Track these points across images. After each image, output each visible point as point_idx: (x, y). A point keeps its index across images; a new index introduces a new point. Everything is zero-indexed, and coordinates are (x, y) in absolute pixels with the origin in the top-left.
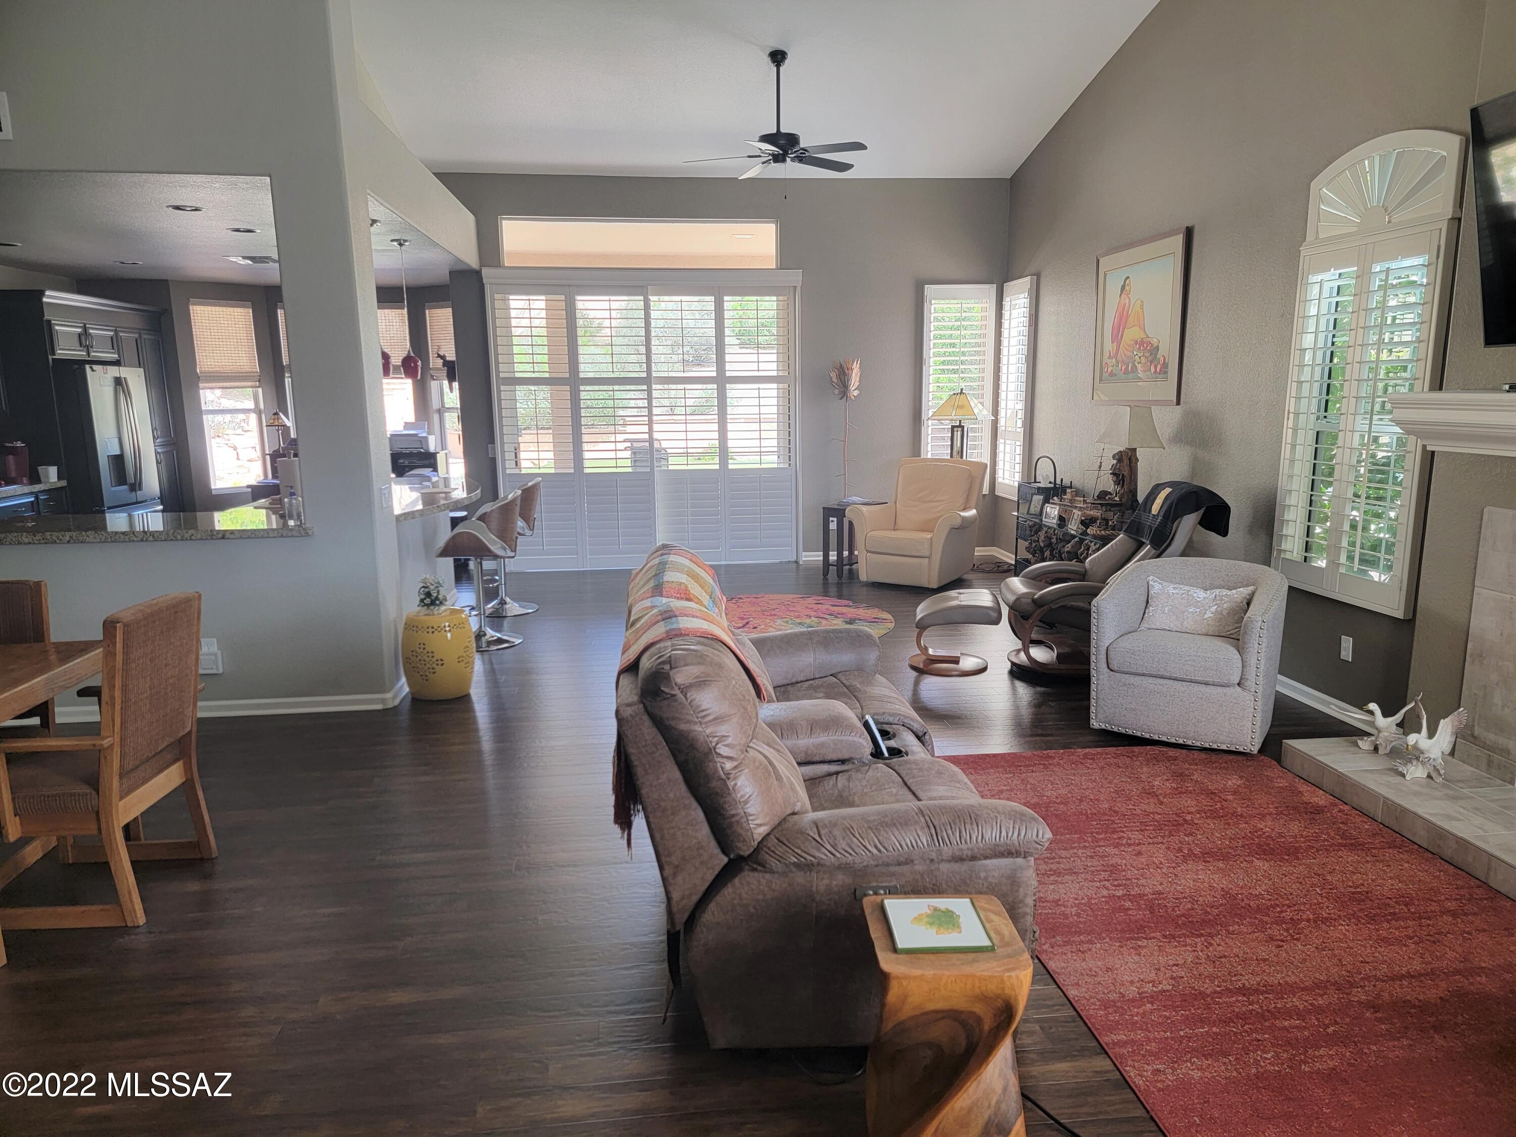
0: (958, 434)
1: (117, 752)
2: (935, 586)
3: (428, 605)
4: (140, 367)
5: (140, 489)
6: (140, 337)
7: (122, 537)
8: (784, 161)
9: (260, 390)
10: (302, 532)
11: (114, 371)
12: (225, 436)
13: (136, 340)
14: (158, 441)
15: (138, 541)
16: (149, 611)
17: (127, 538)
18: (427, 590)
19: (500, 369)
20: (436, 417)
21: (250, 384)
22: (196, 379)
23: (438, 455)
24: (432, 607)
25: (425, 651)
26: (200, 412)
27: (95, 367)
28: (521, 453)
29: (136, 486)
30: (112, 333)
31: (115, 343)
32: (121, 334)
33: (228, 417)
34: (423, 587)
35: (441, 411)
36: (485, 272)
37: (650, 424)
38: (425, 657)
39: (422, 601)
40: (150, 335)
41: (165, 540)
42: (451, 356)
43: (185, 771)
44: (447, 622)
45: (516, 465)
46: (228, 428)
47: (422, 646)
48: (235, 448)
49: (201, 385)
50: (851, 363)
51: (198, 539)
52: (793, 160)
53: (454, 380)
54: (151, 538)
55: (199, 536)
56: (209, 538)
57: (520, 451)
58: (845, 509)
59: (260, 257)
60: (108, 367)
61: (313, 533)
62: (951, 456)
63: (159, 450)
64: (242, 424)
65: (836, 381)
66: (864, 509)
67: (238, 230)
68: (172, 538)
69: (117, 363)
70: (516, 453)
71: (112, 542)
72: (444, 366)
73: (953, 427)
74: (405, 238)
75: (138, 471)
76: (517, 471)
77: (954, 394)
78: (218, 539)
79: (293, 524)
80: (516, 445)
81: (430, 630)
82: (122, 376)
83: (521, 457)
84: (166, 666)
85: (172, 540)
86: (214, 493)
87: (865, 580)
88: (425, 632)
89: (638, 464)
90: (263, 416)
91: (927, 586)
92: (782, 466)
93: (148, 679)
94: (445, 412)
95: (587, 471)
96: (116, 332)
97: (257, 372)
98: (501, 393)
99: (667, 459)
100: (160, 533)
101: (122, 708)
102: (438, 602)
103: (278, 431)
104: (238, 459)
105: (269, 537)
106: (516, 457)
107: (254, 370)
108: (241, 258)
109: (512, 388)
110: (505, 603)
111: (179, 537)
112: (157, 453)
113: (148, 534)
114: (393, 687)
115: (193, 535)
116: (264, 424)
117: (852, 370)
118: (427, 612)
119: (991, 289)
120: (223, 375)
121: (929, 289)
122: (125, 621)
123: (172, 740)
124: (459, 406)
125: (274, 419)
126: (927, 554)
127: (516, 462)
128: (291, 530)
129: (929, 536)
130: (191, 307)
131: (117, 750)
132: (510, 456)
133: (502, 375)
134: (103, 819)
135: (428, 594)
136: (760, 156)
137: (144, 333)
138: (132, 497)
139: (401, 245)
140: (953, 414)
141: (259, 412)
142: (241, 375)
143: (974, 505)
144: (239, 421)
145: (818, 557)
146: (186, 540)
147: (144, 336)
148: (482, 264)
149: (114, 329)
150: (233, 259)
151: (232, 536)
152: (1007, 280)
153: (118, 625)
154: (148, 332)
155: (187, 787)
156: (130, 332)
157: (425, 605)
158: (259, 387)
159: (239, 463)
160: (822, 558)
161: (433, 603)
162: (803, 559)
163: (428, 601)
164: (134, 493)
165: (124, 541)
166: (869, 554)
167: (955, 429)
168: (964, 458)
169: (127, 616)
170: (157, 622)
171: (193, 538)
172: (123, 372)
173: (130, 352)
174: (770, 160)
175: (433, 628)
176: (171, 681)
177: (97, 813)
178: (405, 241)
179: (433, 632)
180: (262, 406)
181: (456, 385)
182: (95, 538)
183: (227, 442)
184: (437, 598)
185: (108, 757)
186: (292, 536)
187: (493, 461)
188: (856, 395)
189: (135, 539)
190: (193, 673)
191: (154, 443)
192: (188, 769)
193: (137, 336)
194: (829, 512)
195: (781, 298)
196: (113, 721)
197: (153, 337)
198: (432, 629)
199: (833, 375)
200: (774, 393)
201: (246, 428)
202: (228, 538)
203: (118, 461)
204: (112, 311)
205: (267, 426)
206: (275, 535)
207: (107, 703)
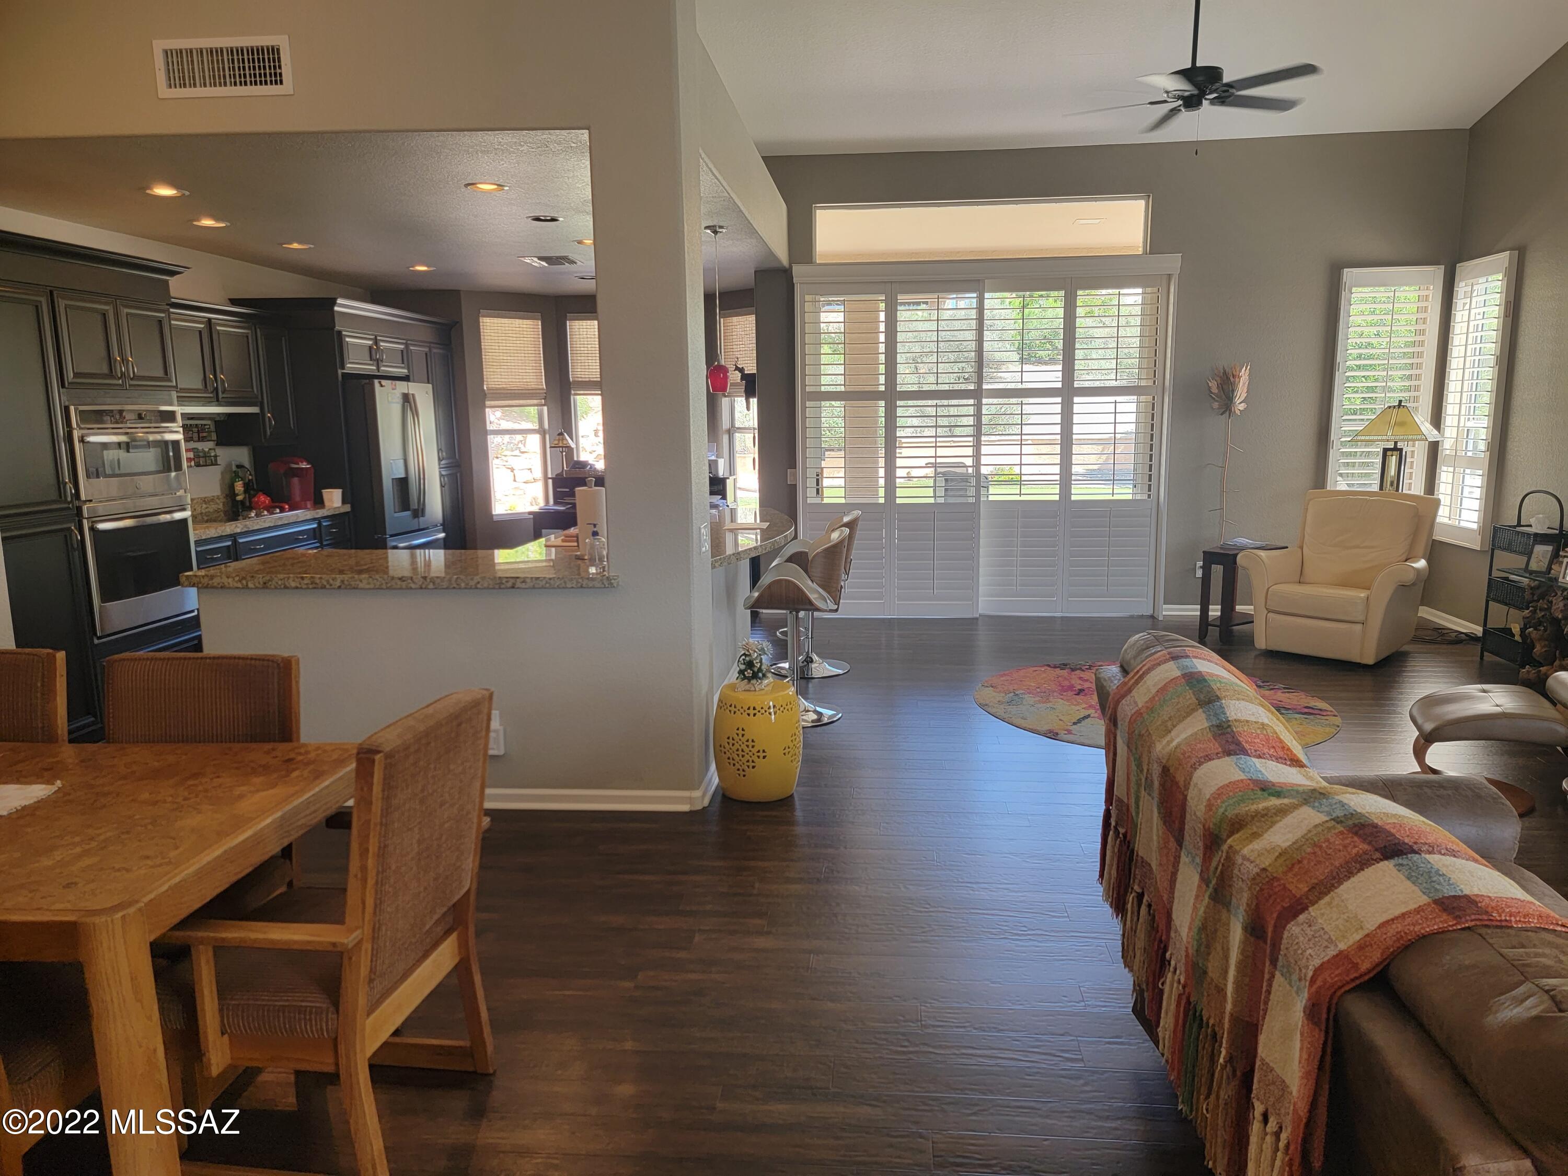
0: (1393, 460)
1: (366, 950)
2: (1370, 661)
3: (749, 679)
4: (428, 382)
5: (423, 515)
6: (430, 350)
7: (399, 582)
8: (1199, 104)
9: (545, 408)
10: (606, 583)
11: (402, 387)
12: (504, 458)
13: (426, 354)
14: (443, 462)
15: (415, 589)
16: (422, 728)
17: (404, 584)
18: (747, 659)
19: (805, 383)
20: (725, 438)
21: (535, 402)
22: (482, 397)
23: (728, 480)
24: (754, 681)
25: (744, 739)
26: (485, 433)
27: (384, 382)
28: (825, 480)
29: (419, 512)
30: (402, 347)
31: (405, 357)
32: (412, 348)
33: (507, 438)
34: (744, 654)
35: (731, 432)
36: (796, 269)
37: (977, 446)
38: (744, 747)
39: (741, 672)
40: (440, 348)
41: (447, 588)
42: (751, 368)
43: (460, 947)
44: (771, 700)
45: (818, 492)
46: (506, 450)
47: (740, 732)
48: (512, 470)
49: (488, 403)
50: (1238, 370)
51: (485, 588)
52: (1213, 102)
53: (753, 395)
54: (431, 586)
55: (486, 585)
56: (497, 586)
57: (822, 477)
58: (1237, 555)
59: (558, 258)
60: (398, 382)
61: (618, 585)
62: (1381, 488)
63: (444, 473)
64: (520, 445)
65: (1216, 391)
66: (1262, 553)
67: (537, 219)
68: (455, 586)
69: (406, 378)
70: (818, 480)
71: (387, 588)
72: (742, 379)
73: (1385, 451)
74: (721, 225)
75: (422, 493)
76: (818, 501)
77: (1390, 407)
78: (507, 588)
79: (594, 571)
80: (819, 470)
81: (752, 712)
82: (411, 392)
83: (825, 485)
84: (441, 805)
85: (454, 588)
86: (495, 519)
87: (1263, 647)
88: (745, 714)
89: (950, 493)
90: (547, 437)
91: (1358, 661)
92: (1138, 497)
93: (416, 830)
94: (735, 432)
95: (898, 501)
96: (407, 345)
97: (543, 389)
98: (806, 409)
99: (988, 488)
100: (442, 579)
101: (377, 883)
102: (760, 675)
103: (562, 452)
104: (515, 480)
105: (567, 588)
106: (818, 484)
107: (540, 387)
108: (536, 259)
109: (817, 403)
110: (812, 661)
111: (463, 585)
112: (441, 475)
113: (428, 580)
114: (701, 783)
115: (478, 583)
116: (548, 446)
117: (1239, 377)
118: (747, 687)
119: (1436, 273)
120: (509, 391)
121: (1349, 274)
122: (387, 748)
123: (445, 909)
124: (756, 426)
125: (559, 440)
126: (1361, 618)
127: (818, 490)
128: (593, 579)
129: (1363, 594)
130: (481, 319)
131: (367, 946)
132: (811, 483)
133: (808, 389)
134: (342, 1049)
135: (750, 665)
136: (1165, 102)
137: (433, 347)
138: (414, 524)
139: (715, 232)
140: (1389, 433)
141: (542, 432)
142: (527, 391)
143: (1421, 552)
144: (516, 442)
145: (1194, 611)
146: (471, 588)
147: (435, 351)
148: (792, 260)
149: (404, 341)
150: (528, 260)
151: (523, 585)
152: (1461, 260)
153: (378, 757)
154: (438, 346)
155: (462, 969)
156: (420, 346)
157: (745, 678)
158: (544, 405)
159: (516, 485)
160: (1199, 613)
161: (755, 676)
162: (1164, 613)
163: (749, 673)
164: (416, 519)
165: (401, 589)
166: (1270, 615)
167: (1389, 453)
168: (1400, 491)
169: (390, 740)
170: (433, 744)
171: (479, 586)
172: (412, 388)
173: (420, 367)
174: (1180, 106)
175: (754, 709)
176: (446, 825)
177: (335, 1041)
178: (721, 227)
179: (755, 715)
180: (546, 426)
181: (754, 402)
182: (369, 583)
183: (505, 463)
184: (760, 670)
185: (354, 959)
186: (593, 587)
187: (793, 488)
188: (1241, 409)
189: (413, 586)
190: (477, 808)
191: (439, 464)
192: (463, 945)
193: (427, 350)
194: (1210, 558)
195: (1149, 290)
196: (364, 903)
197: (441, 351)
198: (753, 711)
199: (1213, 385)
200: (1133, 408)
201: (523, 449)
202: (518, 588)
203: (403, 484)
204: (402, 323)
205: (551, 447)
206: (574, 585)
207: (356, 876)
